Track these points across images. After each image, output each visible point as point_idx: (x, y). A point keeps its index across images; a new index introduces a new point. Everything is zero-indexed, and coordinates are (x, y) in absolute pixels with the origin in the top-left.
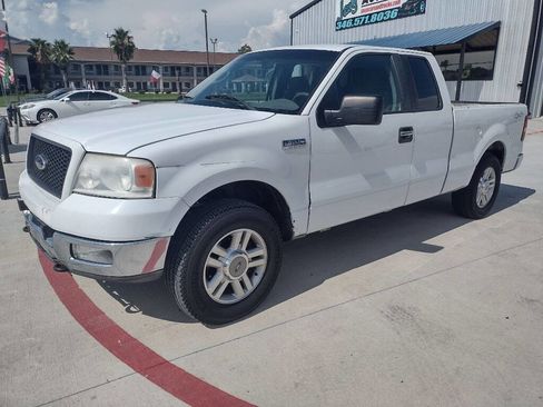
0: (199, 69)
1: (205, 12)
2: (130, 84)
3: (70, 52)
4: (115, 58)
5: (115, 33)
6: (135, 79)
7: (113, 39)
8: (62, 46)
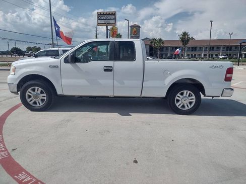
0: (224, 48)
1: (212, 21)
2: (188, 55)
3: (163, 43)
4: (181, 44)
5: (182, 34)
6: (190, 53)
7: (181, 36)
8: (160, 40)
